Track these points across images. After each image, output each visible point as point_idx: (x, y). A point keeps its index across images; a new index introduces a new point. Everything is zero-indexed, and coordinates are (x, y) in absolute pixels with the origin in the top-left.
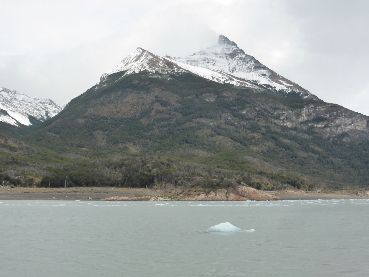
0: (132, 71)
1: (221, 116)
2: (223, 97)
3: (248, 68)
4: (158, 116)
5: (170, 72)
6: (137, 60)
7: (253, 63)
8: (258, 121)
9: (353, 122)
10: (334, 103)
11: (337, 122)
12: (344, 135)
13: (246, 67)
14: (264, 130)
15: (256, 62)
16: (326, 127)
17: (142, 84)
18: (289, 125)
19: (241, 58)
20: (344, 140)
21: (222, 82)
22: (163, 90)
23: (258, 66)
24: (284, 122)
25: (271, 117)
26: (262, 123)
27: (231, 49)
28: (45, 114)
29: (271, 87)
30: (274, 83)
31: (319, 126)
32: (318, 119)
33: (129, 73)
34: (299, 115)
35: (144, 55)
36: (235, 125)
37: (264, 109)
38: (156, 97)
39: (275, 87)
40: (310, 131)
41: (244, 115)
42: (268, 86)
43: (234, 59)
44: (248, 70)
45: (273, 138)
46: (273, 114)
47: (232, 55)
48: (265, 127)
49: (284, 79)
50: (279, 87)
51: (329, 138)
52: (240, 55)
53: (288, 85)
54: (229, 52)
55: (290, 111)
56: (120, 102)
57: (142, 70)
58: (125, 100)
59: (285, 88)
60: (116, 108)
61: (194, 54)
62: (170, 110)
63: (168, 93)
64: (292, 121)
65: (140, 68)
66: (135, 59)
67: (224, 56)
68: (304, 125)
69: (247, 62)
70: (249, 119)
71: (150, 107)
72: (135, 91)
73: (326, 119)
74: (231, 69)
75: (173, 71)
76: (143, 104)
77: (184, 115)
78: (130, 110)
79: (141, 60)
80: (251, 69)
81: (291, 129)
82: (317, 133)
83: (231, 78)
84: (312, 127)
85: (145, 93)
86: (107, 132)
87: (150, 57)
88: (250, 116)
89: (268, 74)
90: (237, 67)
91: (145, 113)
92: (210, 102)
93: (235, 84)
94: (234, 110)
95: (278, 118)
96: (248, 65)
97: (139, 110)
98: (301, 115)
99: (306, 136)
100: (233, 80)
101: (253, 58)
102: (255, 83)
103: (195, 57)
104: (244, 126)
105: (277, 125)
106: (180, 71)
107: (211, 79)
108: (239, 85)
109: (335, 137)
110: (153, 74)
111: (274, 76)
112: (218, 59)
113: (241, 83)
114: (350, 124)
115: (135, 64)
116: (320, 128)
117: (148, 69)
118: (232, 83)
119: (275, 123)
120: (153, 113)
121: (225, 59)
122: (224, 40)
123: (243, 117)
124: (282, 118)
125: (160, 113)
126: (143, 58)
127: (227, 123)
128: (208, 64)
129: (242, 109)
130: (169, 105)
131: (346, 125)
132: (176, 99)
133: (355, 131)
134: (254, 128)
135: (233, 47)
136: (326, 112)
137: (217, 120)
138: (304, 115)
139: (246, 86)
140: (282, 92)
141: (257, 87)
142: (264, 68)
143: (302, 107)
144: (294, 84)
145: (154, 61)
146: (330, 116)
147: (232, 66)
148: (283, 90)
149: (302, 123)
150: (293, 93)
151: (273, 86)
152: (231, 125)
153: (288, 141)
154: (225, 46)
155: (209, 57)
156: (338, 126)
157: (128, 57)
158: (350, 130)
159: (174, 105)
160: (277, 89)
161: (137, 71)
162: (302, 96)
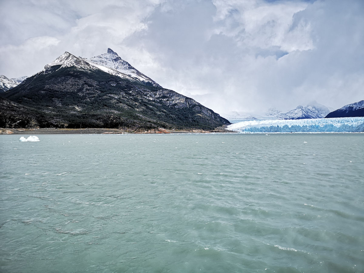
0: (66, 65)
1: (120, 93)
2: (120, 84)
3: (125, 68)
4: (88, 92)
5: (88, 68)
6: (67, 59)
7: (127, 65)
8: (137, 96)
9: (179, 99)
10: (171, 90)
11: (173, 98)
12: (175, 104)
13: (124, 67)
14: (140, 101)
15: (129, 65)
16: (167, 100)
17: (76, 74)
18: (151, 99)
19: (121, 62)
20: (176, 107)
21: (114, 74)
22: (89, 78)
23: (130, 67)
24: (149, 98)
25: (143, 95)
26: (139, 98)
27: (115, 57)
29: (138, 79)
30: (139, 77)
31: (165, 100)
32: (164, 97)
33: (63, 66)
34: (155, 95)
35: (71, 57)
36: (127, 98)
37: (140, 91)
38: (85, 81)
39: (140, 79)
40: (161, 102)
41: (130, 93)
42: (136, 78)
43: (117, 62)
44: (125, 69)
45: (145, 105)
46: (144, 93)
47: (116, 60)
48: (141, 99)
49: (143, 75)
50: (142, 79)
51: (169, 106)
52: (120, 61)
53: (146, 78)
54: (114, 58)
55: (152, 93)
56: (64, 83)
57: (72, 65)
58: (67, 82)
59: (145, 80)
60: (63, 86)
61: (95, 57)
62: (93, 89)
63: (91, 80)
64: (153, 97)
65: (70, 64)
66: (66, 58)
67: (111, 60)
68: (158, 99)
69: (124, 65)
70: (133, 96)
71: (82, 87)
72: (72, 78)
73: (167, 97)
74: (116, 68)
75: (90, 67)
76: (78, 85)
77: (101, 92)
78: (71, 88)
79: (69, 60)
80: (127, 68)
81: (152, 101)
82: (163, 103)
83: (119, 73)
84: (161, 100)
85: (78, 79)
86: (60, 99)
87: (75, 59)
88: (134, 94)
89: (135, 72)
90: (119, 66)
91: (80, 90)
92: (113, 86)
93: (121, 76)
94: (126, 91)
95: (146, 95)
97: (76, 88)
98: (157, 94)
99: (159, 104)
100: (119, 74)
101: (127, 63)
102: (129, 76)
103: (95, 59)
104: (131, 99)
105: (146, 99)
106: (94, 68)
107: (108, 72)
108: (122, 77)
109: (171, 105)
110: (79, 69)
111: (138, 73)
112: (108, 61)
113: (124, 76)
114: (178, 100)
115: (66, 61)
116: (165, 101)
117: (75, 64)
118: (119, 75)
119: (145, 98)
120: (84, 90)
121: (112, 61)
122: (110, 51)
123: (130, 94)
124: (148, 95)
125: (89, 90)
126: (70, 58)
127: (123, 97)
128: (103, 64)
129: (130, 90)
130: (93, 86)
131: (176, 100)
132: (96, 84)
133: (180, 103)
134: (136, 100)
135: (116, 55)
136: (168, 93)
137: (119, 95)
138: (158, 95)
139: (126, 78)
140: (143, 82)
141: (132, 79)
142: (134, 68)
143: (157, 91)
144: (148, 78)
145: (78, 61)
146: (170, 96)
147: (116, 66)
148: (144, 80)
149: (157, 98)
150: (149, 83)
151: (139, 78)
152: (125, 98)
153: (151, 107)
154: (111, 54)
155: (103, 60)
156: (173, 100)
157: (61, 57)
158: (178, 103)
159: (95, 87)
160: (141, 80)
161: (69, 66)
162: (153, 84)
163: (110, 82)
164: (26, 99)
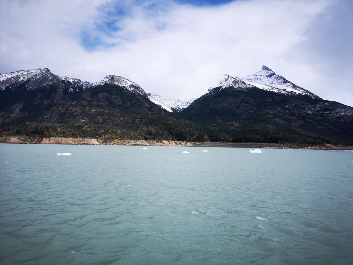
0: (225, 86)
1: (275, 109)
2: (276, 99)
3: (280, 83)
4: (245, 109)
5: (245, 87)
6: (226, 81)
7: (282, 80)
8: (294, 110)
9: (345, 111)
10: (335, 101)
11: (337, 111)
12: (340, 117)
13: (278, 82)
14: (297, 115)
15: (284, 79)
16: (330, 113)
17: (234, 93)
18: (310, 112)
19: (275, 77)
20: (341, 120)
21: (269, 90)
22: (245, 96)
23: (285, 81)
24: (307, 111)
25: (301, 109)
26: (296, 112)
27: (269, 73)
28: (177, 107)
29: (294, 92)
30: (295, 90)
31: (326, 113)
32: (326, 109)
33: (223, 87)
34: (315, 107)
35: (229, 79)
36: (283, 113)
37: (297, 105)
38: (242, 99)
39: (296, 92)
40: (321, 115)
41: (287, 108)
42: (292, 92)
43: (271, 78)
44: (280, 84)
45: (302, 119)
46: (301, 107)
47: (270, 76)
48: (298, 113)
49: (300, 88)
50: (298, 92)
51: (332, 119)
53: (303, 91)
54: (269, 74)
55: (310, 106)
56: (224, 102)
57: (231, 86)
58: (227, 101)
59: (302, 93)
60: (223, 105)
61: (250, 76)
62: (250, 106)
63: (248, 97)
65: (229, 85)
66: (225, 80)
67: (266, 76)
68: (318, 113)
69: (279, 80)
70: (289, 110)
71: (239, 104)
72: (231, 97)
73: (330, 109)
74: (270, 83)
75: (247, 86)
76: (236, 103)
77: (257, 108)
78: (230, 106)
79: (228, 81)
80: (281, 83)
81: (311, 114)
82: (325, 116)
83: (273, 88)
84: (322, 113)
85: (236, 98)
86: (221, 116)
87: (233, 80)
88: (290, 108)
89: (291, 85)
90: (273, 82)
91: (238, 107)
92: (269, 102)
93: (275, 91)
94: (282, 105)
95: (304, 109)
96: (280, 81)
97: (234, 105)
98: (317, 107)
99: (320, 118)
100: (274, 89)
101: (282, 77)
102: (284, 90)
103: (250, 78)
104: (287, 113)
105: (304, 112)
106: (250, 86)
107: (263, 89)
108: (277, 92)
109: (335, 118)
110: (237, 88)
111: (294, 86)
112: (262, 78)
113: (279, 91)
114: (344, 112)
115: (225, 83)
116: (326, 114)
117: (233, 85)
118: (274, 91)
119: (303, 112)
120: (242, 107)
121: (266, 78)
122: (265, 68)
123: (286, 109)
124: (306, 109)
125: (245, 107)
126: (229, 80)
127: (279, 112)
128: (258, 81)
129: (286, 105)
130: (249, 103)
131: (341, 112)
132: (252, 101)
133: (347, 116)
134: (292, 114)
135: (270, 71)
136: (330, 106)
137: (274, 110)
138: (318, 107)
139: (281, 92)
140: (300, 95)
141: (287, 93)
142: (289, 82)
143: (317, 103)
144: (306, 90)
145: (235, 82)
146: (332, 108)
147: (271, 81)
148: (300, 93)
149: (317, 111)
150: (306, 95)
151: (295, 92)
152: (281, 113)
153: (310, 121)
154: (266, 71)
155: (258, 77)
156: (337, 113)
157: (221, 79)
158: (344, 115)
159: (251, 103)
160: (297, 93)
161: (228, 87)
162: (311, 96)
163: (265, 98)
164: (195, 117)
